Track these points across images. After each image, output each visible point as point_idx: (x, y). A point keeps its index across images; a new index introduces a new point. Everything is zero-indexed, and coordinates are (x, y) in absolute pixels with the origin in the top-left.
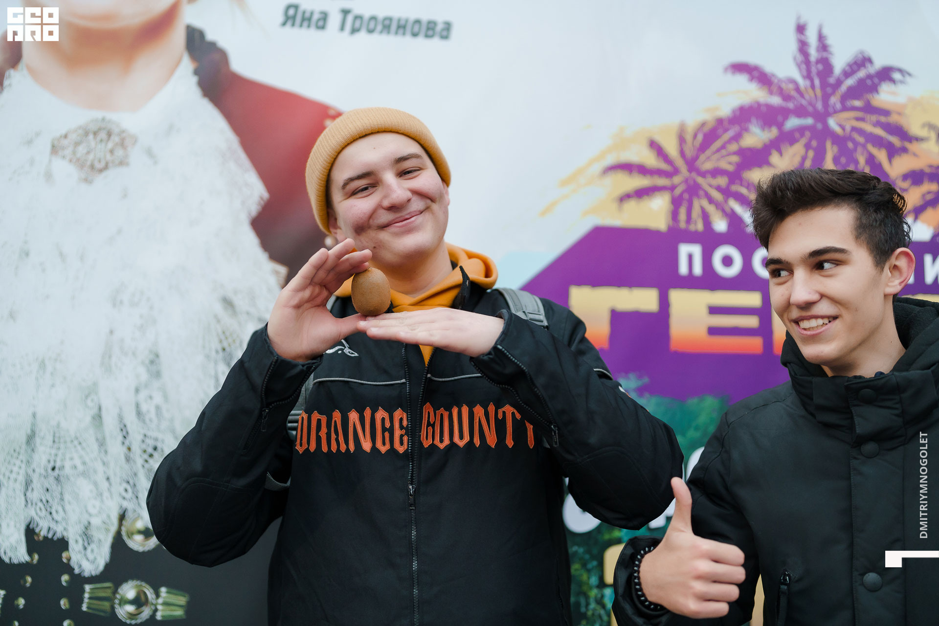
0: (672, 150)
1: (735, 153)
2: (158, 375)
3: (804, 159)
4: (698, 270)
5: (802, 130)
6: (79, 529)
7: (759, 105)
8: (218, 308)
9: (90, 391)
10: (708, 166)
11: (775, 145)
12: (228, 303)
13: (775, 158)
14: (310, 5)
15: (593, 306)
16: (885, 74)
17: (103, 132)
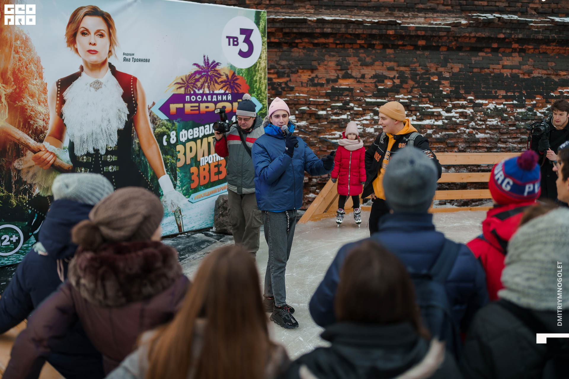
0: (184, 79)
1: (194, 80)
2: (110, 122)
3: (205, 80)
4: (189, 100)
5: (204, 75)
6: (101, 148)
7: (198, 71)
8: (118, 111)
9: (100, 126)
10: (190, 82)
11: (200, 78)
12: (119, 110)
13: (200, 80)
14: (127, 57)
15: (173, 107)
16: (217, 64)
17: (98, 82)
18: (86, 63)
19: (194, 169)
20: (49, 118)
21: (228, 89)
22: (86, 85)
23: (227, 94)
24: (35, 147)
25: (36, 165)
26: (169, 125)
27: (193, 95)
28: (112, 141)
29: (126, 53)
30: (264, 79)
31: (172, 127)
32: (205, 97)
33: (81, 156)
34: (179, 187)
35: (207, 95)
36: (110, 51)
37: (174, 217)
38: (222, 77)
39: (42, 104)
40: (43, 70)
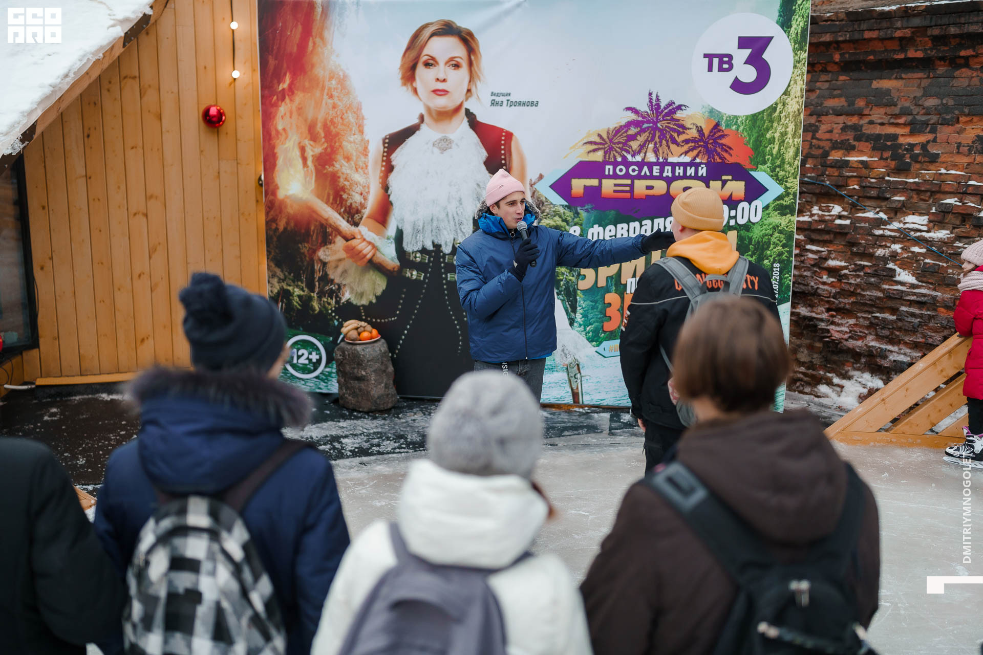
0: (605, 136)
1: (625, 137)
2: (461, 204)
3: (648, 137)
4: (611, 173)
5: (648, 128)
7: (634, 120)
8: (476, 186)
9: (445, 208)
10: (616, 141)
11: (639, 133)
12: (478, 185)
13: (638, 137)
14: (498, 99)
15: (578, 185)
16: (679, 107)
17: (445, 139)
18: (429, 110)
19: (612, 297)
20: (369, 192)
21: (700, 155)
22: (427, 143)
23: (697, 166)
24: (348, 233)
25: (347, 257)
26: (569, 214)
27: (620, 164)
28: (463, 233)
29: (497, 92)
30: (794, 136)
31: (573, 219)
32: (646, 169)
33: (413, 252)
34: (580, 325)
35: (650, 165)
36: (469, 91)
37: (565, 374)
38: (687, 131)
39: (360, 170)
40: (365, 122)
